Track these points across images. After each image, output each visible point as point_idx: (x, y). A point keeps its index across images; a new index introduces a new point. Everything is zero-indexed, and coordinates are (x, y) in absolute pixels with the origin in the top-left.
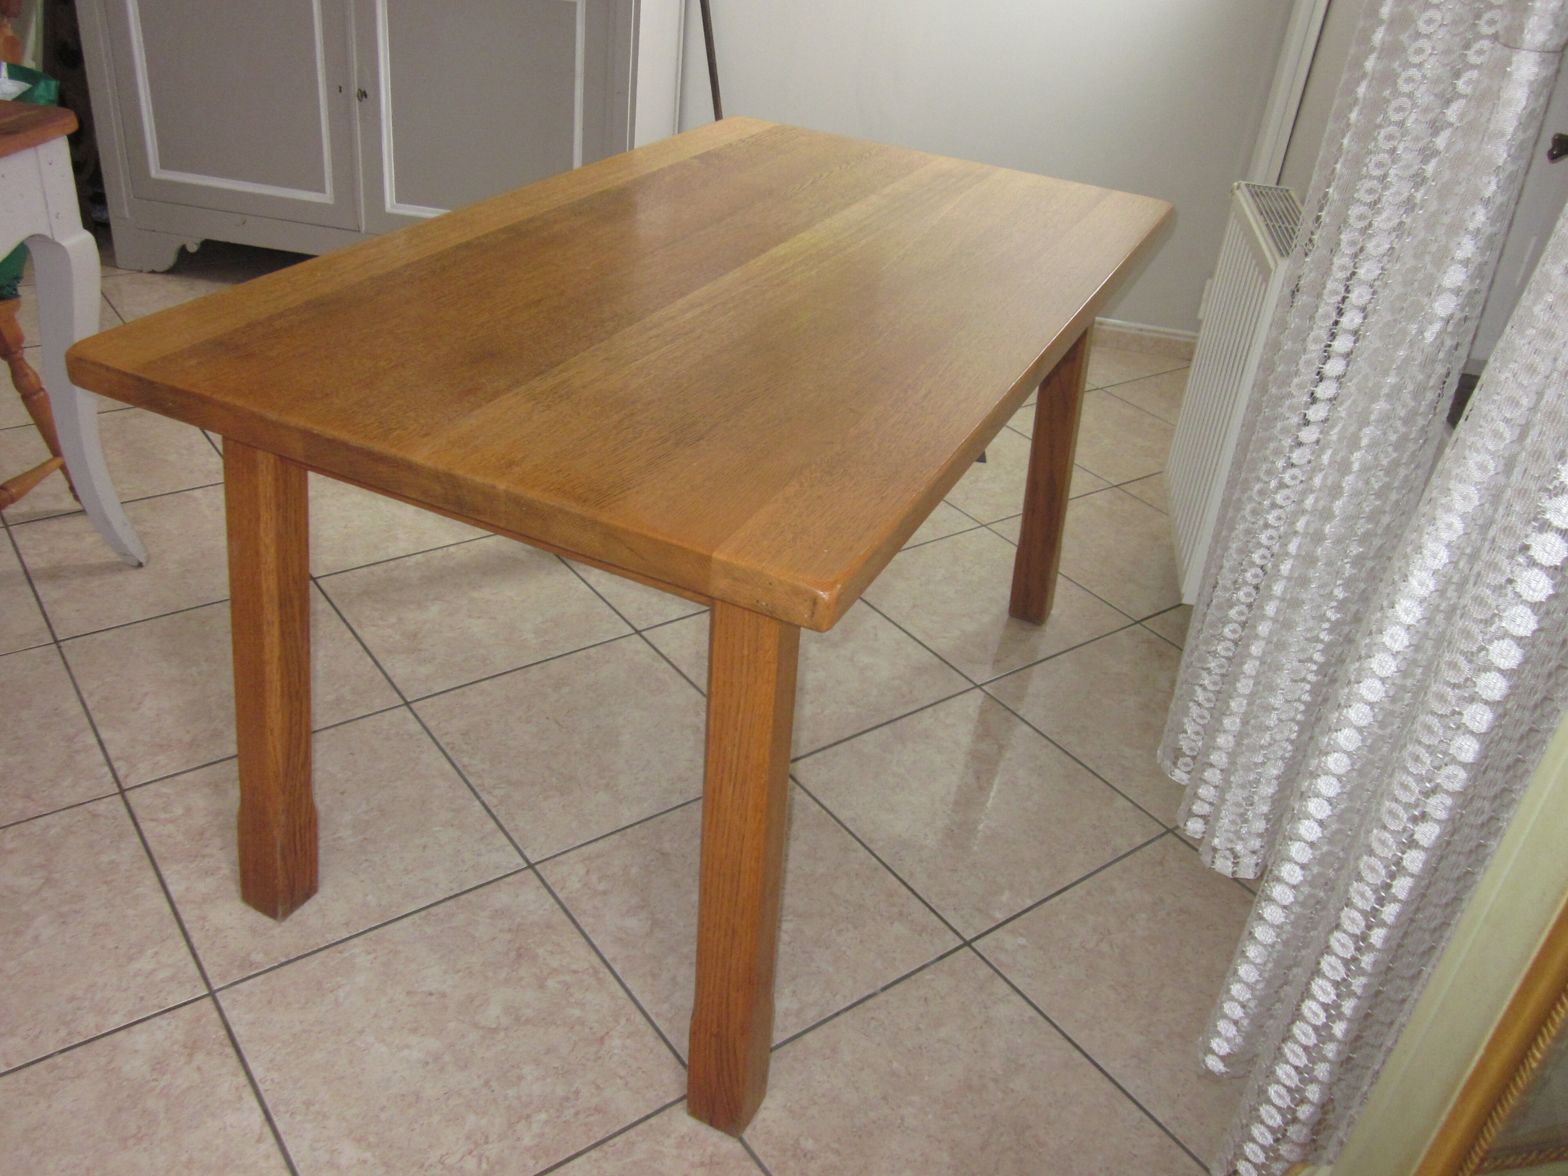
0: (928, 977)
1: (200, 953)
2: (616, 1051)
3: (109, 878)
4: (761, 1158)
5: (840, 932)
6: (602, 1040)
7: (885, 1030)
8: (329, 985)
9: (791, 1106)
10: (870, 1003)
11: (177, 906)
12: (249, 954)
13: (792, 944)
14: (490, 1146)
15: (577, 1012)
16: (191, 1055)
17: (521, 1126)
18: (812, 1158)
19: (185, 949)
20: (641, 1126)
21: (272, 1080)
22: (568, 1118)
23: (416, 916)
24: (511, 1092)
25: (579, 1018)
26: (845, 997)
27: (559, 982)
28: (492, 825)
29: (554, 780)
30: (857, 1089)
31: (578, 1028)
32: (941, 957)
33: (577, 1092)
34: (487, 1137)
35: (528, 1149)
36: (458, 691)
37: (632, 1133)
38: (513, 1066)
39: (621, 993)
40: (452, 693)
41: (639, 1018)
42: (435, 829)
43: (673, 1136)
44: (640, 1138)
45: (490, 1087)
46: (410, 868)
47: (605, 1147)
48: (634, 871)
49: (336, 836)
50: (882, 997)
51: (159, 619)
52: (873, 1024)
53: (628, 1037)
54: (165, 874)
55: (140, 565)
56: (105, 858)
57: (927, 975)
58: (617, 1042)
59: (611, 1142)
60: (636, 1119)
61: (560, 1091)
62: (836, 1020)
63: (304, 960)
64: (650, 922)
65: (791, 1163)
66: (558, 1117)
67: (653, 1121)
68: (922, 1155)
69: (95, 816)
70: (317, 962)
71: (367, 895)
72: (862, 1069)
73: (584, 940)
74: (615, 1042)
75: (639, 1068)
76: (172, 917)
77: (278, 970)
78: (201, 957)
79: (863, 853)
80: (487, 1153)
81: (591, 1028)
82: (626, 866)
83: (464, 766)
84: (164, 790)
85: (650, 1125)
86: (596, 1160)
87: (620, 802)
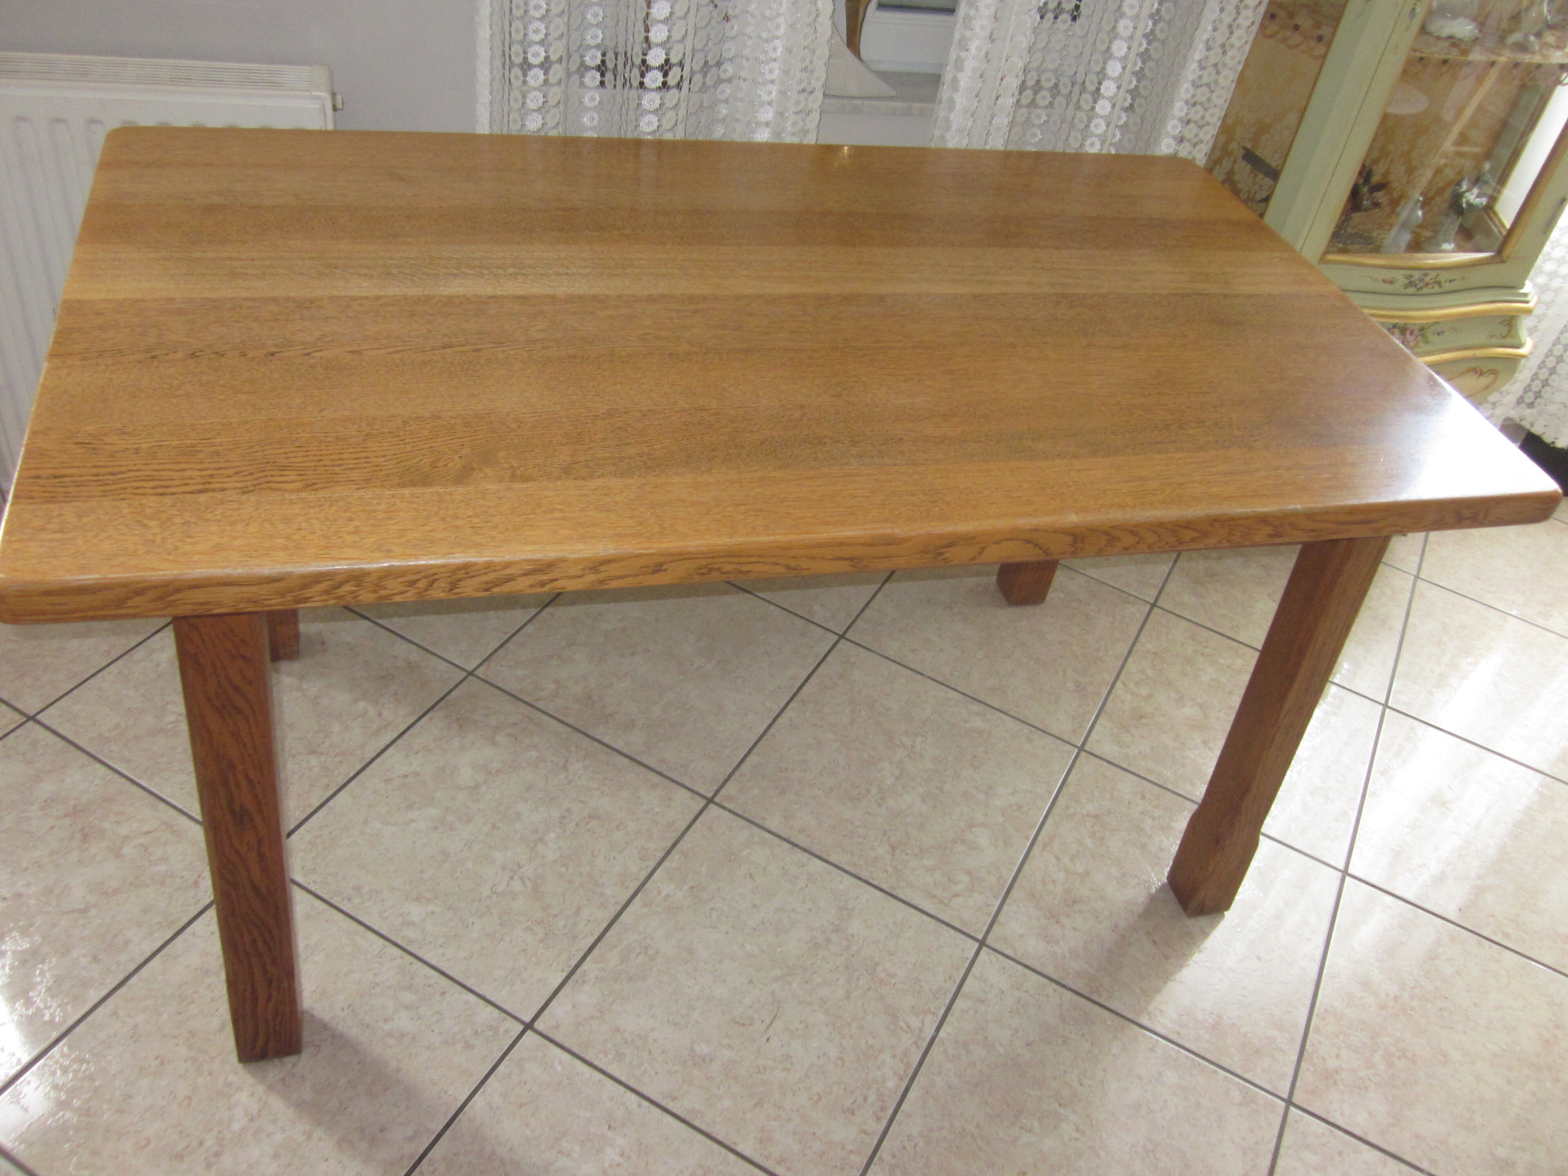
4: (1098, 706)
7: (956, 667)
10: (940, 679)
12: (1240, 1104)
13: (923, 734)
16: (1336, 1072)
18: (1077, 681)
19: (1280, 1163)
20: (1132, 769)
23: (1102, 1001)
27: (1075, 864)
28: (960, 1003)
29: (861, 982)
30: (1012, 671)
32: (869, 650)
39: (1050, 821)
41: (1061, 801)
42: (1001, 1050)
43: (1124, 752)
46: (1060, 1041)
47: (1162, 783)
48: (928, 863)
49: (1078, 1135)
59: (1157, 781)
64: (973, 829)
65: (1089, 691)
67: (1125, 766)
71: (1114, 1056)
72: (997, 673)
73: (1025, 866)
78: (1275, 1140)
82: (928, 870)
83: (901, 1078)
87: (852, 910)
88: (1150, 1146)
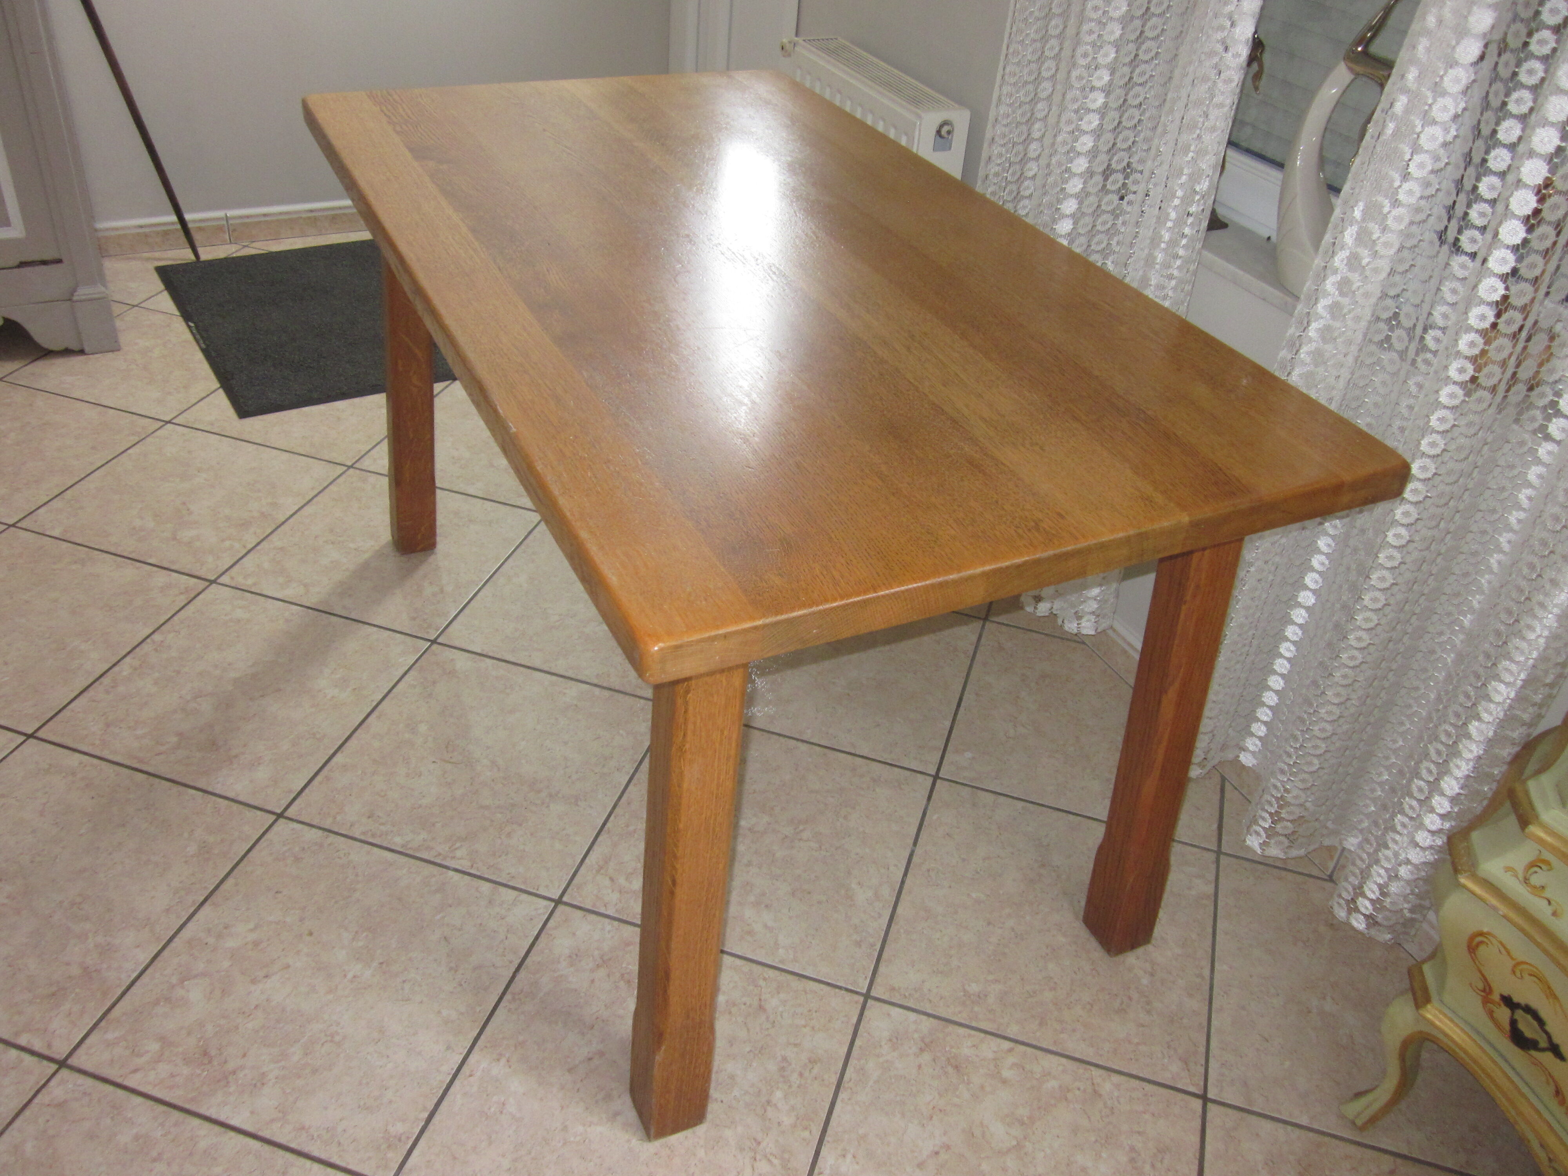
0: (935, 817)
1: (335, 1160)
2: (781, 1009)
3: (154, 1154)
4: (955, 1019)
5: (846, 818)
6: (761, 1007)
7: (944, 874)
8: (493, 1109)
9: (938, 969)
10: (915, 859)
11: (260, 1133)
12: (385, 1131)
13: (823, 848)
14: (764, 1144)
17: (771, 1112)
18: (986, 996)
20: (855, 1052)
22: (798, 1082)
24: (736, 1092)
25: (726, 1002)
26: (896, 866)
28: (486, 887)
29: (499, 816)
30: (966, 927)
31: (734, 1010)
32: (929, 798)
33: (784, 1059)
34: (755, 1140)
35: (794, 1126)
36: (319, 778)
37: (852, 1062)
40: (316, 782)
41: (771, 973)
42: (437, 917)
43: (883, 1043)
44: (862, 1062)
45: (716, 1099)
46: (453, 965)
47: (845, 1084)
49: (350, 977)
50: (919, 851)
52: (932, 874)
53: (779, 993)
54: (212, 1113)
56: (125, 1138)
57: (932, 816)
58: (774, 1002)
59: (846, 1079)
60: (846, 1050)
61: (772, 1067)
62: (906, 886)
63: (445, 1103)
65: (976, 1009)
66: (790, 1086)
67: (858, 1043)
68: (1047, 947)
69: (61, 1105)
70: (459, 1096)
71: (439, 1012)
72: (956, 912)
74: (773, 1003)
75: (810, 1011)
76: (267, 1148)
77: (431, 1127)
79: (804, 747)
80: (768, 1150)
81: (745, 1004)
83: (403, 846)
84: (110, 1036)
85: (860, 1047)
86: (849, 1099)
87: (577, 805)
88: (337, 1038)
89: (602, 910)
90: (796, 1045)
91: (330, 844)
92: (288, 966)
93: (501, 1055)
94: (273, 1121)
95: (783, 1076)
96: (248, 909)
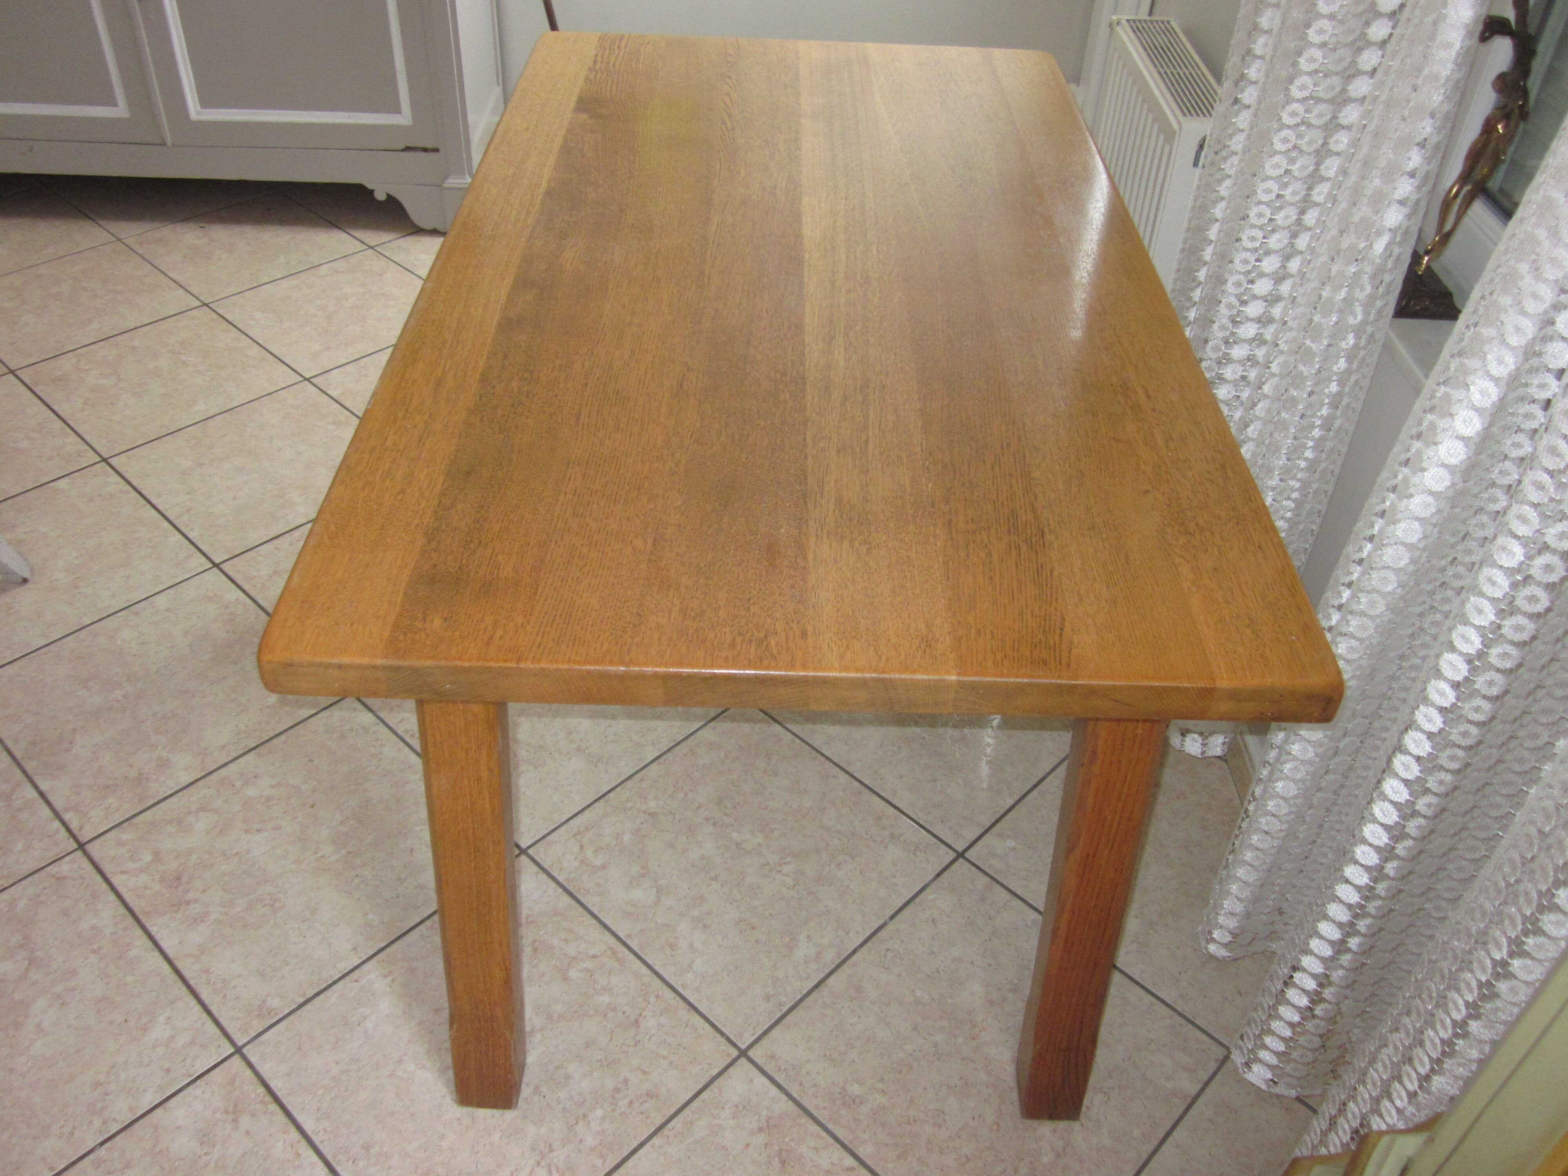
0: (931, 897)
1: (213, 1009)
2: (653, 1032)
3: (96, 946)
4: (815, 1112)
5: (838, 866)
6: (636, 1023)
7: (902, 959)
8: (354, 1019)
9: (830, 1055)
10: (882, 934)
11: (176, 963)
12: (264, 1001)
13: (797, 887)
14: (555, 1154)
15: (606, 999)
16: (235, 1120)
17: (580, 1127)
18: (861, 1103)
19: (198, 1008)
20: (695, 1104)
21: (325, 1130)
22: (623, 1109)
23: (421, 927)
24: (562, 1094)
25: (610, 1004)
26: (857, 933)
27: (581, 971)
30: (888, 1024)
31: (611, 1015)
32: (939, 875)
33: (626, 1081)
34: (550, 1146)
35: (593, 1149)
37: (687, 1112)
38: (558, 1067)
39: (645, 970)
41: (668, 994)
42: (418, 828)
43: (726, 1107)
44: (697, 1116)
45: (541, 1092)
46: (403, 876)
47: (665, 1131)
48: (627, 837)
49: (319, 855)
50: (891, 927)
51: (64, 640)
52: (890, 955)
53: (662, 1015)
54: (153, 930)
55: (25, 581)
56: (84, 925)
57: (929, 895)
58: (652, 1022)
59: (670, 1125)
60: (688, 1097)
61: (610, 1084)
62: (855, 958)
63: (322, 996)
64: (655, 890)
65: (843, 1112)
66: (614, 1110)
67: (704, 1096)
68: (961, 1079)
69: (60, 879)
70: (336, 995)
71: (367, 914)
72: (888, 1004)
73: (595, 921)
74: (650, 1023)
75: (680, 1044)
76: (174, 976)
77: (299, 1013)
78: (217, 1015)
79: (843, 778)
80: (555, 1161)
81: (624, 1013)
82: (618, 835)
84: (125, 837)
85: (703, 1101)
86: (660, 1147)
87: (596, 766)
88: (278, 905)
89: (555, 873)
90: (644, 1072)
91: (375, 732)
92: (278, 828)
93: (391, 972)
94: (190, 955)
95: (613, 1098)
96: (280, 767)
